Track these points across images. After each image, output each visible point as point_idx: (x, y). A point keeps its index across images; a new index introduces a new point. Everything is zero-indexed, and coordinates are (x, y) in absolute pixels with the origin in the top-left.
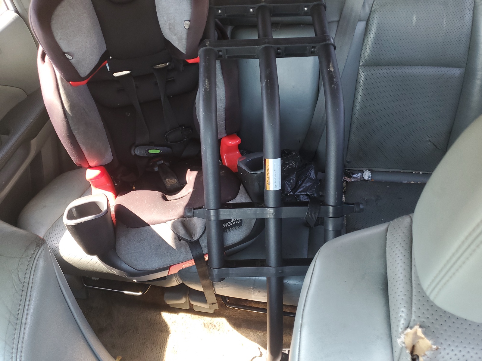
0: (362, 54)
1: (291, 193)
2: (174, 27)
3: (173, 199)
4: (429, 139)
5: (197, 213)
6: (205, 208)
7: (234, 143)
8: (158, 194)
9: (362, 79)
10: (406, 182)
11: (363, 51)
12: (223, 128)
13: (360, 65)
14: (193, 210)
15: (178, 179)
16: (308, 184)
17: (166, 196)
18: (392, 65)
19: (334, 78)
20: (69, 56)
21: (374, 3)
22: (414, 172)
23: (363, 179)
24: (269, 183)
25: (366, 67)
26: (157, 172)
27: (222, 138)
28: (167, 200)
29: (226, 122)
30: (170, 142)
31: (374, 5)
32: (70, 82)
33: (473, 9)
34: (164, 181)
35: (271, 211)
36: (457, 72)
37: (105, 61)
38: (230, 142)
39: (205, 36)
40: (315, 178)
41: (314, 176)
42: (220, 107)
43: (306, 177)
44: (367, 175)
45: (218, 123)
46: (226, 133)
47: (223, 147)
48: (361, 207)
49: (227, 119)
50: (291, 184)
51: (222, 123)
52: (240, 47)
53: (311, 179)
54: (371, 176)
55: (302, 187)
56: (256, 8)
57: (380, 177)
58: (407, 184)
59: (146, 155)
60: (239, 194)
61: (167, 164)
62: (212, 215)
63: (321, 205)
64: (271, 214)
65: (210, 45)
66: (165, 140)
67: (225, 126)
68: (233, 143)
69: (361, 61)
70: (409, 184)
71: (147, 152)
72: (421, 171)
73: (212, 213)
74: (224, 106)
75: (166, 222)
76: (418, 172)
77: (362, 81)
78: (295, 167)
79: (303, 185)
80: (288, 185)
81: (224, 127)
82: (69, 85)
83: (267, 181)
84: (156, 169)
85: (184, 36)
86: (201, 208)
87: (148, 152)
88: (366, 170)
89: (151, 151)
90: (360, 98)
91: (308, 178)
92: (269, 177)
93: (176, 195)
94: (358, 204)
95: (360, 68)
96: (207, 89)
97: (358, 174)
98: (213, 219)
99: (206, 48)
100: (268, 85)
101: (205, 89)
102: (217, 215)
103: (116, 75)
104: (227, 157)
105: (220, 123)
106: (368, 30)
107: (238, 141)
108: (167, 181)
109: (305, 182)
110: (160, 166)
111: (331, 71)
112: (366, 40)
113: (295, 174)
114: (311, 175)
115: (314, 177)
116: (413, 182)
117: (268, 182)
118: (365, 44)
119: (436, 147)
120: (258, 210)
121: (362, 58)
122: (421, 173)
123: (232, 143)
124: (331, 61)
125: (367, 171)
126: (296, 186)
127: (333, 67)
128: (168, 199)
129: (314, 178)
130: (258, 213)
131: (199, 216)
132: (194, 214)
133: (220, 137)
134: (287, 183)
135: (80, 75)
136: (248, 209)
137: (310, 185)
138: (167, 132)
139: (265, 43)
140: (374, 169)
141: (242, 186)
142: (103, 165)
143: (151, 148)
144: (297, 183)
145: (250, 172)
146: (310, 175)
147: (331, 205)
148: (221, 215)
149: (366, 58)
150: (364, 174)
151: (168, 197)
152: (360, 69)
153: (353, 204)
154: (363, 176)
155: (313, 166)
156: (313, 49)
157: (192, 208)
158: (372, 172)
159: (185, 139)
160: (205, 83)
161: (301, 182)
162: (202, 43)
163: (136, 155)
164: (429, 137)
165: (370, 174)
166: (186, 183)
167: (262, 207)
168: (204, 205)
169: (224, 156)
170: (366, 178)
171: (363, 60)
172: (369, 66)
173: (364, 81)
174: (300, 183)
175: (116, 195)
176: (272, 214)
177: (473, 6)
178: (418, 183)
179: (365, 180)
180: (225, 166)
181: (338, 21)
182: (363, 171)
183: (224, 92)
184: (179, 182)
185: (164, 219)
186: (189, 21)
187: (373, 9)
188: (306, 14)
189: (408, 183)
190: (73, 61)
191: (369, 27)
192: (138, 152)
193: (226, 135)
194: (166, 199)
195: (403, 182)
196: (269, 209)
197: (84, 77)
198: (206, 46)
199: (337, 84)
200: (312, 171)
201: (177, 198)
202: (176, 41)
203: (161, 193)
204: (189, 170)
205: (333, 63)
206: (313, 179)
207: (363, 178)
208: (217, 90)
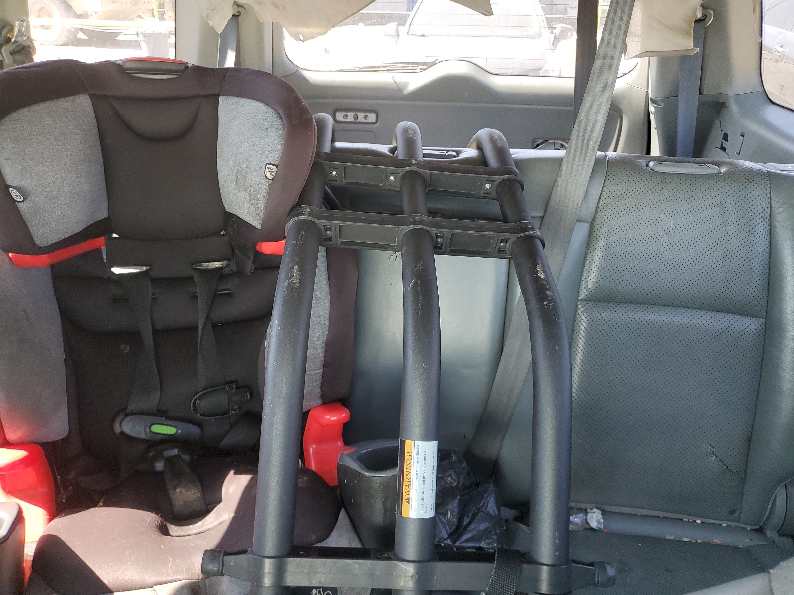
0: (583, 278)
1: (448, 542)
2: (244, 176)
3: (183, 533)
4: (712, 449)
5: (232, 563)
6: (252, 553)
7: (335, 419)
8: (150, 518)
9: (584, 324)
10: (672, 538)
11: (584, 273)
12: (315, 384)
13: (579, 298)
14: (224, 556)
15: (204, 490)
16: (483, 526)
17: (169, 525)
18: (636, 303)
19: (548, 289)
20: (18, 194)
21: (603, 193)
22: (684, 520)
23: (587, 526)
24: (409, 499)
25: (590, 304)
26: (161, 473)
27: (310, 410)
28: (168, 534)
29: (323, 373)
30: (203, 415)
31: (602, 197)
32: (11, 255)
33: (768, 217)
34: (171, 492)
35: (410, 569)
36: (750, 325)
37: (101, 236)
38: (328, 417)
39: (303, 199)
40: (497, 513)
41: (495, 509)
42: (315, 337)
43: (479, 510)
44: (595, 519)
45: (307, 373)
46: (321, 397)
47: (312, 427)
48: (611, 571)
49: (326, 365)
50: (448, 520)
51: (315, 372)
52: (367, 224)
53: (488, 514)
54: (602, 521)
55: (471, 531)
56: (401, 175)
57: (620, 526)
58: (674, 541)
59: (143, 436)
60: (334, 531)
61: (186, 457)
62: (266, 570)
63: (523, 562)
64: (407, 579)
65: (310, 214)
66: (192, 409)
67: (320, 381)
68: (332, 419)
69: (581, 292)
70: (679, 543)
71: (148, 430)
72: (700, 517)
73: (268, 566)
74: (324, 337)
75: (155, 587)
76: (694, 518)
77: (583, 328)
78: (458, 484)
79: (472, 526)
80: (443, 523)
81: (317, 383)
82: (7, 260)
83: (404, 494)
84: (160, 466)
85: (263, 193)
86: (244, 552)
87: (151, 431)
88: (591, 509)
89: (157, 429)
90: (579, 360)
91: (484, 512)
92: (409, 483)
93: (191, 526)
94: (602, 565)
95: (579, 303)
96: (295, 283)
97: (578, 516)
98: (267, 581)
99: (303, 217)
100: (419, 288)
101: (291, 286)
102: (280, 572)
103: (117, 270)
104: (314, 451)
105: (313, 372)
106: (594, 238)
107: (344, 415)
108: (178, 494)
109: (476, 520)
110: (169, 461)
111: (540, 277)
112: (590, 255)
113: (457, 501)
114: (489, 506)
115: (494, 511)
116: (686, 540)
117: (407, 497)
118: (587, 262)
119: (727, 467)
120: (379, 566)
121: (583, 286)
122: (699, 521)
123: (330, 418)
124: (540, 262)
125: (595, 510)
126: (458, 527)
127: (544, 271)
128: (171, 533)
129: (494, 513)
130: (378, 573)
131: (235, 575)
132: (223, 565)
133: (307, 405)
134: (440, 519)
135: (35, 239)
136: (355, 563)
137: (487, 529)
138: (198, 392)
139: (415, 223)
140: (608, 508)
141: (343, 513)
142: (39, 441)
143: (158, 422)
144: (460, 520)
145: (367, 474)
146: (487, 507)
147: (545, 563)
148: (288, 574)
149: (589, 286)
150: (589, 516)
151: (173, 529)
152: (579, 306)
153: (592, 564)
154: (586, 520)
155: (491, 487)
156: (502, 244)
157: (221, 552)
158: (604, 513)
159: (234, 412)
160: (292, 273)
161: (469, 520)
162: (295, 210)
163: (122, 433)
164: (711, 445)
165: (600, 516)
166: (220, 501)
167: (389, 559)
168: (251, 548)
169: (311, 449)
170: (594, 524)
171: (585, 290)
172: (595, 301)
173: (588, 329)
174: (466, 521)
175: (52, 516)
176: (412, 577)
177: (769, 212)
178: (697, 542)
179: (592, 529)
180: (311, 470)
181: (543, 217)
182: (586, 510)
183: (327, 311)
184: (205, 499)
185: (150, 578)
186: (277, 166)
187: (602, 203)
188: (487, 196)
189: (677, 539)
190: (24, 207)
191: (595, 234)
192: (130, 427)
193: (319, 402)
194: (165, 531)
195: (668, 537)
196: (405, 565)
197: (42, 246)
198: (303, 214)
199: (554, 300)
200: (490, 498)
201: (194, 531)
202: (246, 203)
203: (158, 517)
204: (232, 472)
205: (543, 265)
206: (493, 515)
207: (587, 523)
208: (313, 305)
